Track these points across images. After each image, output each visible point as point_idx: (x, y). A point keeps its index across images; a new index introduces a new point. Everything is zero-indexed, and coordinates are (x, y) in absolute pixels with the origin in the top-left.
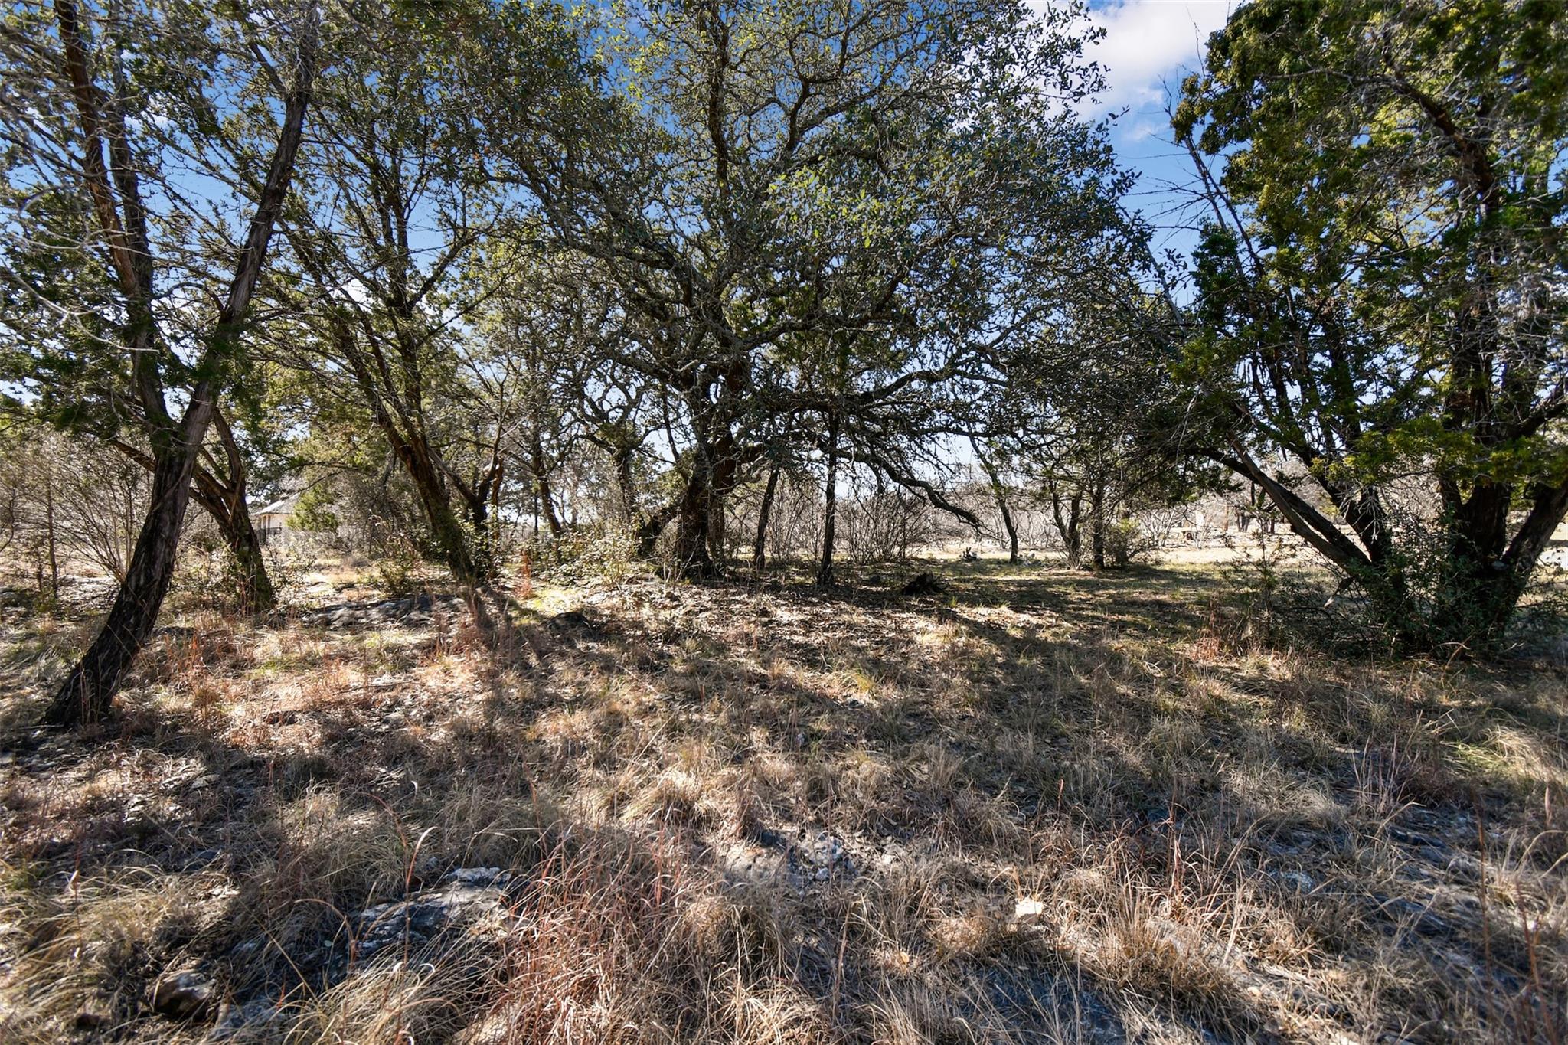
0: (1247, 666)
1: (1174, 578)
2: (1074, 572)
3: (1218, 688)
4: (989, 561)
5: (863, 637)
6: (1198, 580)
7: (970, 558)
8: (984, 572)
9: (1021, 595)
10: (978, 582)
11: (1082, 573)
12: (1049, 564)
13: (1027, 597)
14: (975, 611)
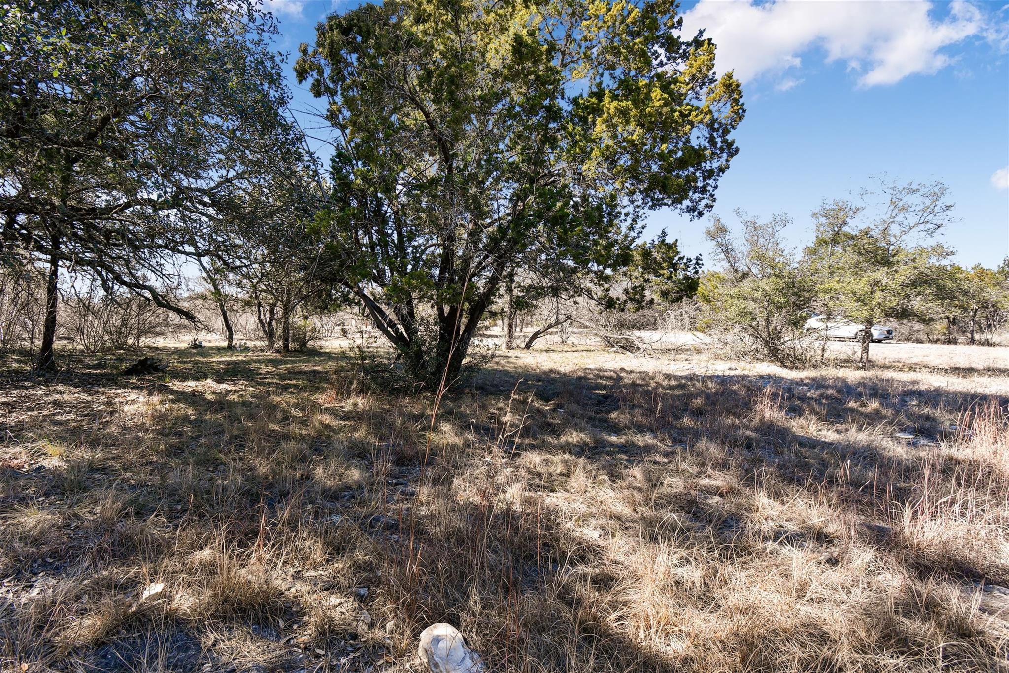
0: (348, 405)
1: (329, 356)
2: (270, 354)
3: (327, 419)
4: (211, 348)
5: (70, 412)
6: (343, 356)
7: (196, 345)
8: (204, 355)
9: (226, 371)
10: (196, 363)
11: (275, 354)
12: (255, 349)
13: (232, 372)
14: (185, 384)
